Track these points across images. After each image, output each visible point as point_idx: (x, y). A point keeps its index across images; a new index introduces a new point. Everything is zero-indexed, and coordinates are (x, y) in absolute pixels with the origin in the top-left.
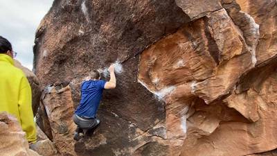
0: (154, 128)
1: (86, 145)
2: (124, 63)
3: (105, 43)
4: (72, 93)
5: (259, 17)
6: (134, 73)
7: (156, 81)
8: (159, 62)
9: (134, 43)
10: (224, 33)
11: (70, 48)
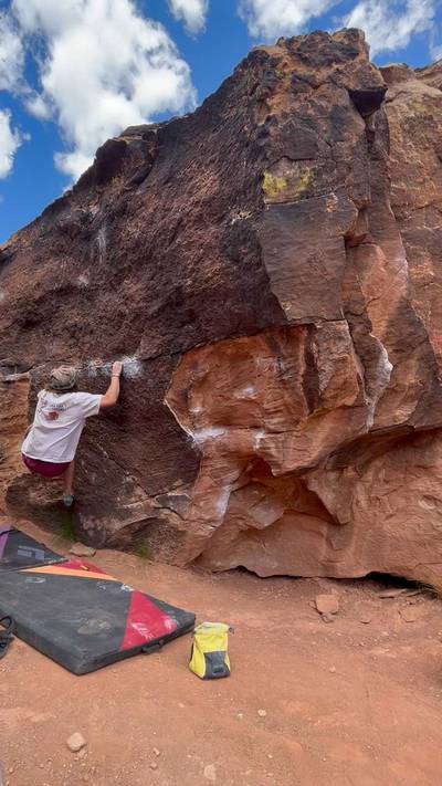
0: (170, 494)
1: (32, 494)
2: (147, 362)
3: (122, 315)
5: (396, 351)
6: (162, 386)
7: (197, 410)
8: (212, 378)
9: (177, 331)
10: (336, 362)
11: (53, 303)
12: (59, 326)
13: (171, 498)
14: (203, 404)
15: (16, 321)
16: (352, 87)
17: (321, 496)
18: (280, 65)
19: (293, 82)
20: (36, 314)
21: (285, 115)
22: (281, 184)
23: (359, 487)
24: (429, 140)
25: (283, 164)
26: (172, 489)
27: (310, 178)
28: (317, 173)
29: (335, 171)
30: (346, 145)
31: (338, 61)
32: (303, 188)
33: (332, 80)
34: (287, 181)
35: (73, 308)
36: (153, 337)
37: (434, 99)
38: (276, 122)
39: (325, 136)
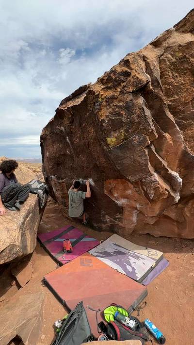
2: (95, 182)
5: (185, 169)
6: (102, 189)
7: (116, 195)
8: (117, 186)
10: (154, 189)
13: (118, 218)
14: (117, 193)
16: (131, 90)
17: (169, 215)
18: (100, 96)
19: (106, 101)
20: (59, 162)
21: (107, 116)
22: (114, 140)
23: (186, 209)
24: (186, 69)
25: (112, 133)
26: (116, 215)
27: (124, 133)
28: (127, 131)
29: (134, 127)
30: (135, 116)
31: (123, 82)
32: (123, 138)
33: (122, 92)
34: (116, 138)
35: (69, 161)
36: (94, 174)
37: (185, 46)
38: (105, 121)
39: (125, 116)
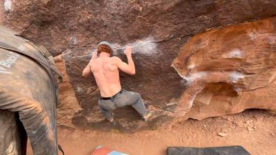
0: (168, 105)
1: (89, 119)
3: (136, 12)
4: (68, 66)
6: (171, 57)
7: (192, 66)
9: (191, 20)
11: (62, 5)
12: (73, 23)
14: (196, 63)
15: (32, 22)
20: (49, 16)
26: (168, 103)
35: (83, 8)
36: (166, 26)
